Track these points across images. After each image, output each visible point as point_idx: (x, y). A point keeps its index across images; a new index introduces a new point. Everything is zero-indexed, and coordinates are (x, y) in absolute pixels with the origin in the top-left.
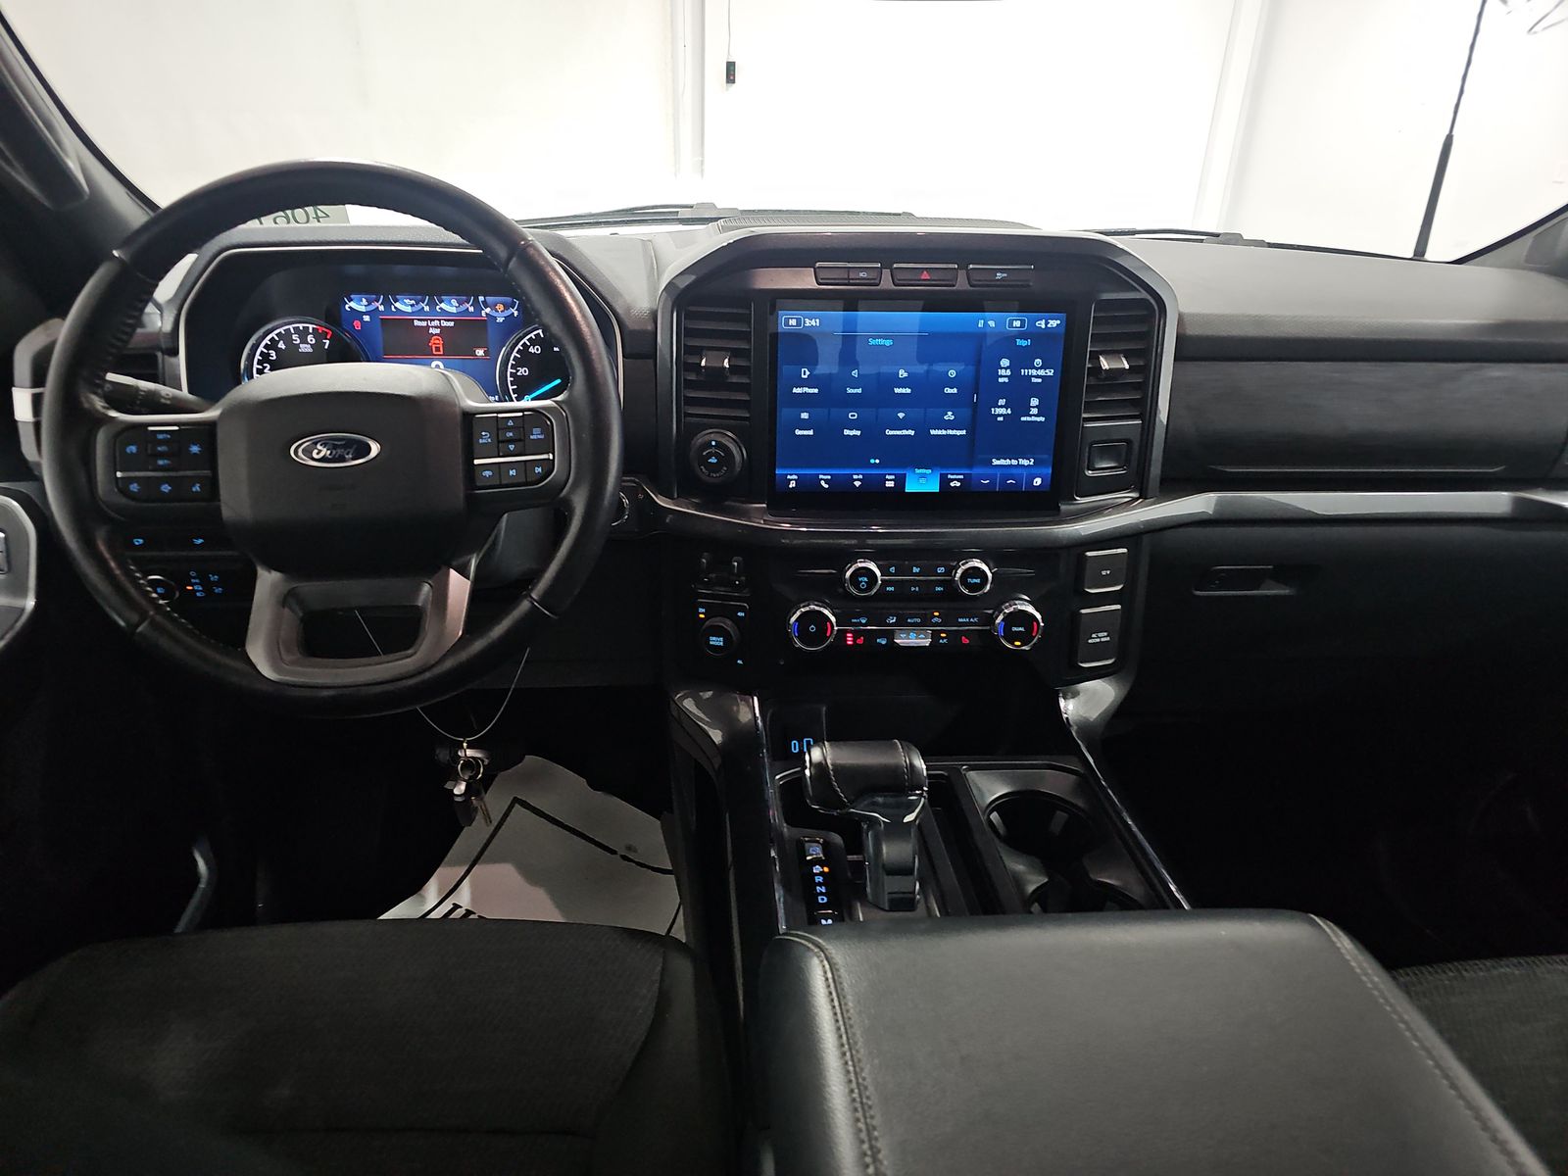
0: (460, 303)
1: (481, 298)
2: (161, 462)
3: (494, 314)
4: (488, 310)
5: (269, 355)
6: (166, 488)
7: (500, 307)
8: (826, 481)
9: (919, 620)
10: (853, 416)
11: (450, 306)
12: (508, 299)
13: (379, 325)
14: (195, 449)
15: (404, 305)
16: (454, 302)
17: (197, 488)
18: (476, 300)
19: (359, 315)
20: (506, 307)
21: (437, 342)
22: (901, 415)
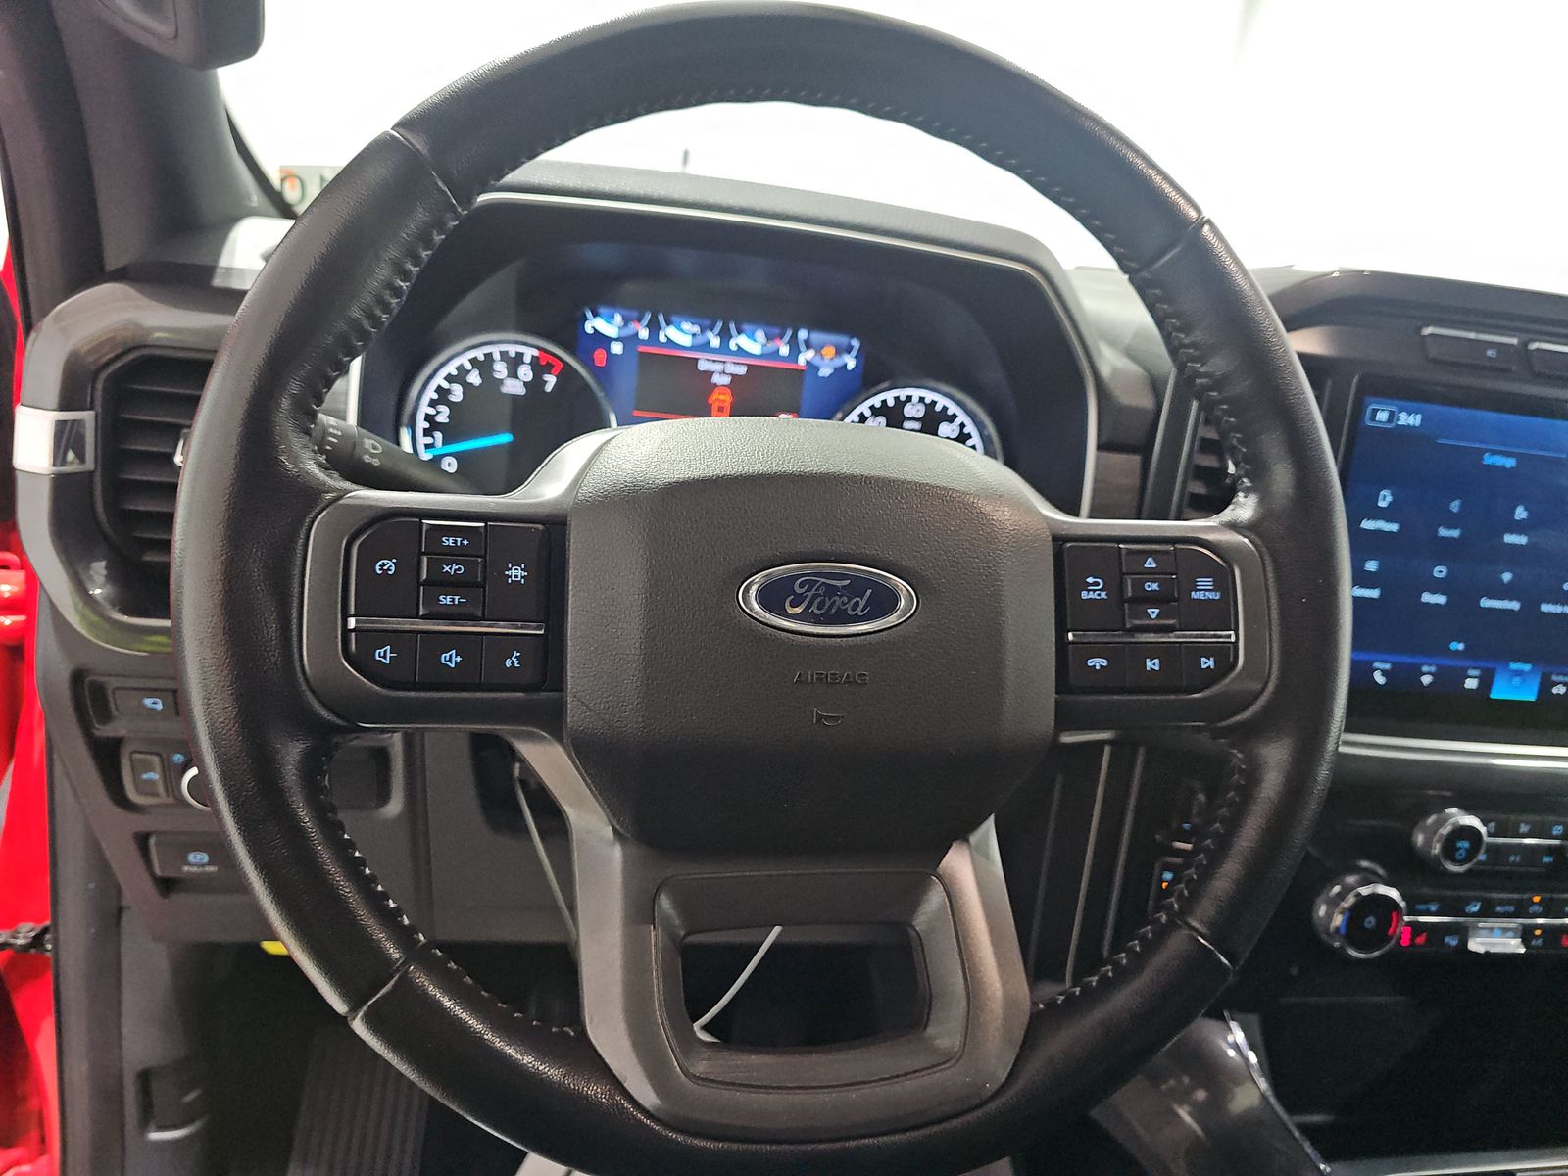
0: (769, 338)
1: (803, 334)
2: (446, 600)
3: (817, 361)
4: (810, 355)
5: (448, 391)
6: (451, 658)
7: (829, 351)
8: (1384, 673)
9: (1511, 909)
10: (1440, 572)
11: (752, 343)
12: (843, 340)
13: (635, 361)
14: (516, 573)
15: (681, 334)
16: (760, 335)
17: (513, 661)
18: (794, 336)
19: (603, 341)
20: (840, 351)
21: (722, 397)
22: (1507, 577)
